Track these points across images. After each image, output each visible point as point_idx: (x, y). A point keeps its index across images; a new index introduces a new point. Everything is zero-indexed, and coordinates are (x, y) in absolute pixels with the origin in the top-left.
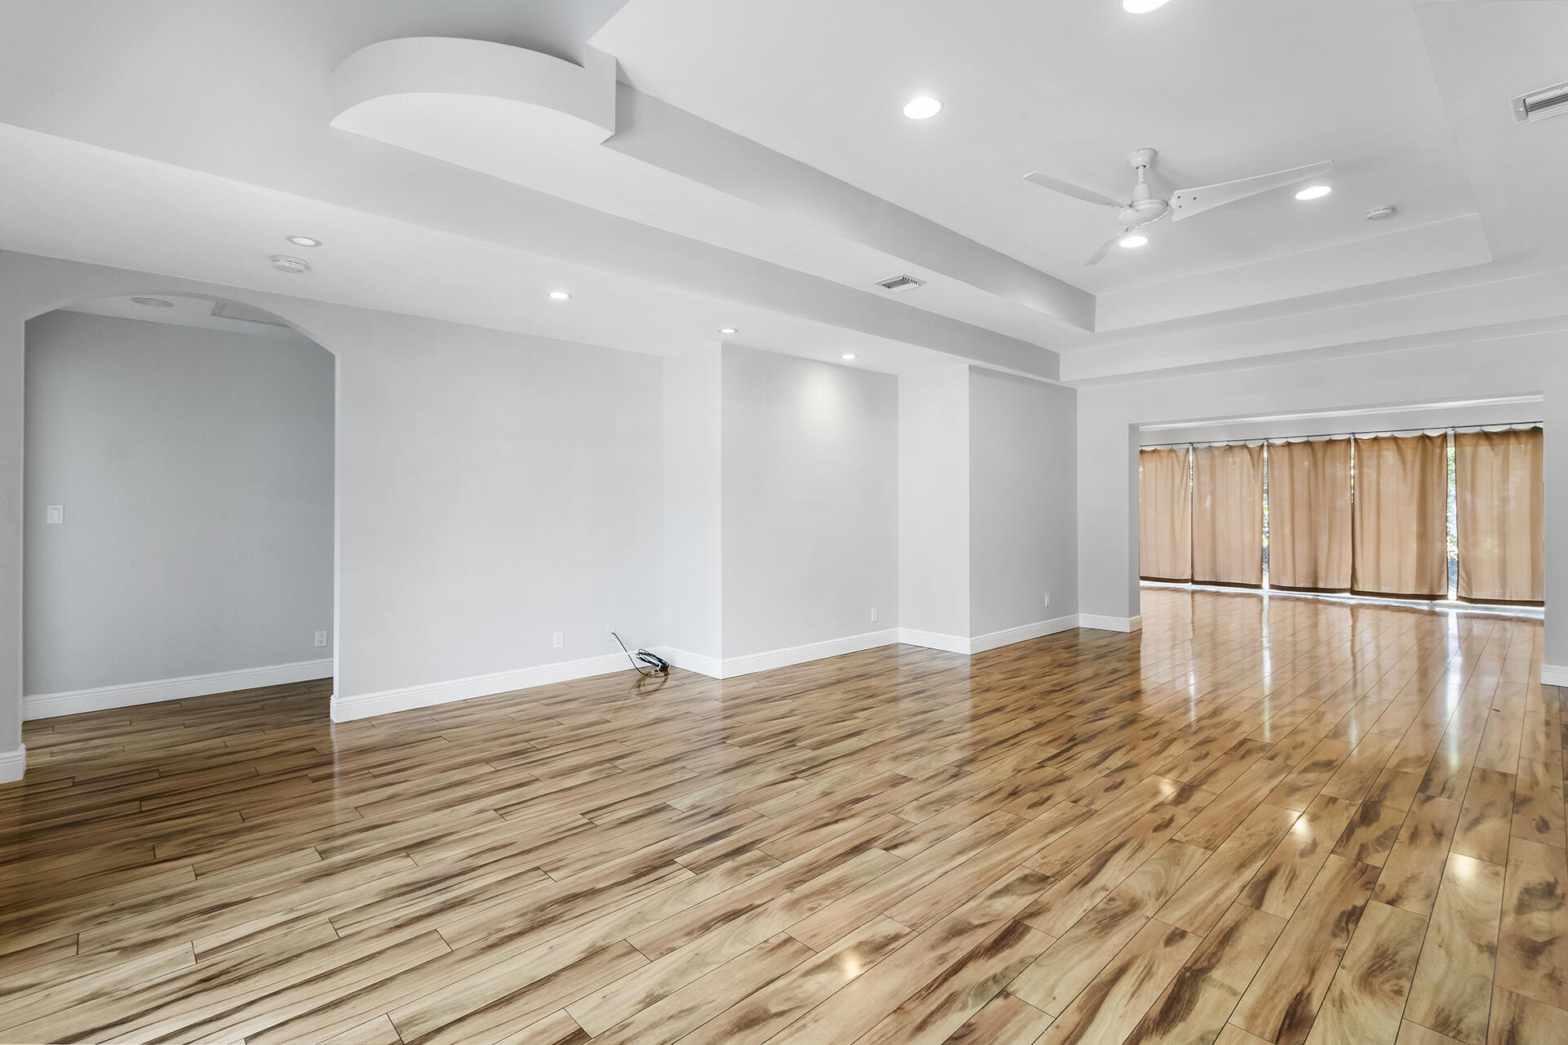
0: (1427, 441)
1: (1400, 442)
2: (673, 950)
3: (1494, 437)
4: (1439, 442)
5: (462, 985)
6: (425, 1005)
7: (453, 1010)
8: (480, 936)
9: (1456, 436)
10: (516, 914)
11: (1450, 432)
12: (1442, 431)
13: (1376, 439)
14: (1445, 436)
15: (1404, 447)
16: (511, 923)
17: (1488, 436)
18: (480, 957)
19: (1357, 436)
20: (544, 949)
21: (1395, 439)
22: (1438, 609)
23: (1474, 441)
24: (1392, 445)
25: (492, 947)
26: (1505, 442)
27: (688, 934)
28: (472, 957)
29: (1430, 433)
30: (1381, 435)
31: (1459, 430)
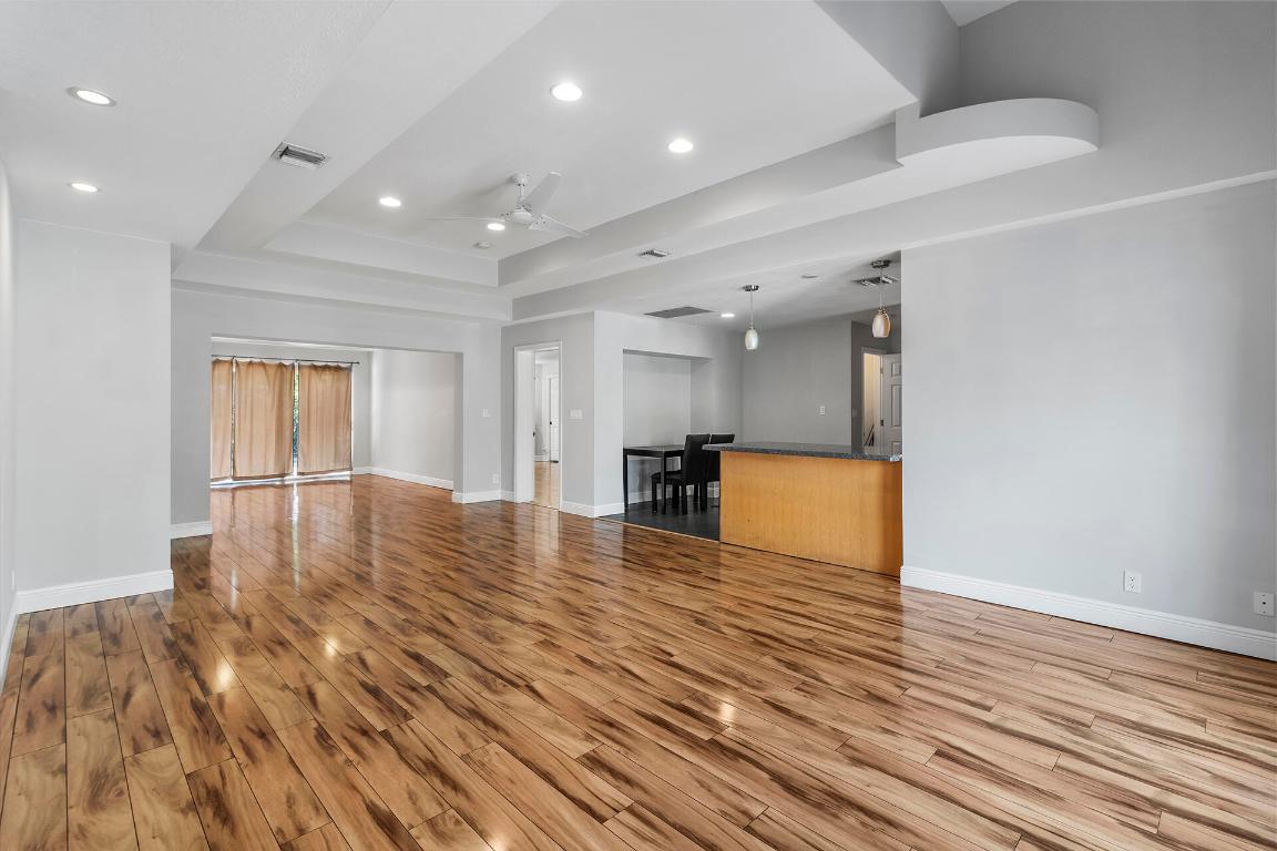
2: (834, 729)
5: (943, 824)
6: (981, 839)
7: (971, 820)
8: (881, 836)
10: (836, 821)
13: (250, 363)
16: (851, 820)
18: (907, 826)
19: (240, 360)
20: (871, 790)
21: (263, 365)
22: (286, 483)
24: (261, 369)
25: (890, 823)
27: (813, 724)
28: (909, 831)
29: (287, 363)
30: (254, 360)
31: (302, 363)
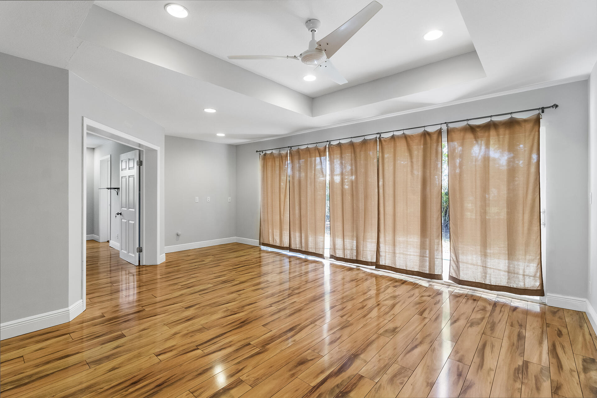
0: (428, 137)
1: (409, 139)
3: (478, 130)
4: (435, 137)
9: (449, 132)
11: (444, 127)
12: (438, 127)
13: (393, 137)
14: (440, 132)
15: (411, 142)
17: (472, 129)
19: (381, 136)
21: (405, 137)
23: (462, 134)
24: (403, 141)
26: (486, 134)
29: (430, 129)
30: (397, 133)
31: (451, 125)
